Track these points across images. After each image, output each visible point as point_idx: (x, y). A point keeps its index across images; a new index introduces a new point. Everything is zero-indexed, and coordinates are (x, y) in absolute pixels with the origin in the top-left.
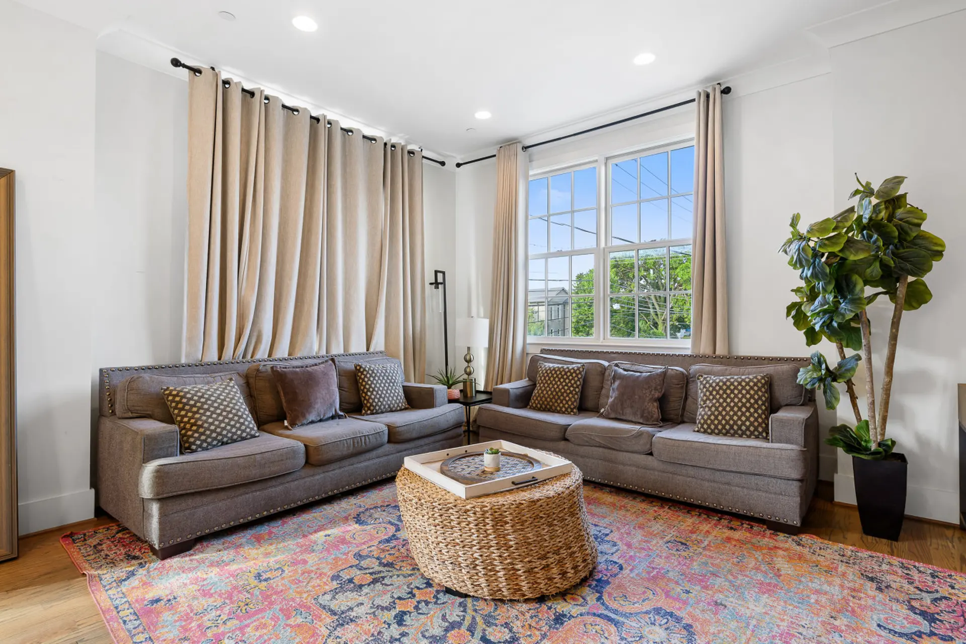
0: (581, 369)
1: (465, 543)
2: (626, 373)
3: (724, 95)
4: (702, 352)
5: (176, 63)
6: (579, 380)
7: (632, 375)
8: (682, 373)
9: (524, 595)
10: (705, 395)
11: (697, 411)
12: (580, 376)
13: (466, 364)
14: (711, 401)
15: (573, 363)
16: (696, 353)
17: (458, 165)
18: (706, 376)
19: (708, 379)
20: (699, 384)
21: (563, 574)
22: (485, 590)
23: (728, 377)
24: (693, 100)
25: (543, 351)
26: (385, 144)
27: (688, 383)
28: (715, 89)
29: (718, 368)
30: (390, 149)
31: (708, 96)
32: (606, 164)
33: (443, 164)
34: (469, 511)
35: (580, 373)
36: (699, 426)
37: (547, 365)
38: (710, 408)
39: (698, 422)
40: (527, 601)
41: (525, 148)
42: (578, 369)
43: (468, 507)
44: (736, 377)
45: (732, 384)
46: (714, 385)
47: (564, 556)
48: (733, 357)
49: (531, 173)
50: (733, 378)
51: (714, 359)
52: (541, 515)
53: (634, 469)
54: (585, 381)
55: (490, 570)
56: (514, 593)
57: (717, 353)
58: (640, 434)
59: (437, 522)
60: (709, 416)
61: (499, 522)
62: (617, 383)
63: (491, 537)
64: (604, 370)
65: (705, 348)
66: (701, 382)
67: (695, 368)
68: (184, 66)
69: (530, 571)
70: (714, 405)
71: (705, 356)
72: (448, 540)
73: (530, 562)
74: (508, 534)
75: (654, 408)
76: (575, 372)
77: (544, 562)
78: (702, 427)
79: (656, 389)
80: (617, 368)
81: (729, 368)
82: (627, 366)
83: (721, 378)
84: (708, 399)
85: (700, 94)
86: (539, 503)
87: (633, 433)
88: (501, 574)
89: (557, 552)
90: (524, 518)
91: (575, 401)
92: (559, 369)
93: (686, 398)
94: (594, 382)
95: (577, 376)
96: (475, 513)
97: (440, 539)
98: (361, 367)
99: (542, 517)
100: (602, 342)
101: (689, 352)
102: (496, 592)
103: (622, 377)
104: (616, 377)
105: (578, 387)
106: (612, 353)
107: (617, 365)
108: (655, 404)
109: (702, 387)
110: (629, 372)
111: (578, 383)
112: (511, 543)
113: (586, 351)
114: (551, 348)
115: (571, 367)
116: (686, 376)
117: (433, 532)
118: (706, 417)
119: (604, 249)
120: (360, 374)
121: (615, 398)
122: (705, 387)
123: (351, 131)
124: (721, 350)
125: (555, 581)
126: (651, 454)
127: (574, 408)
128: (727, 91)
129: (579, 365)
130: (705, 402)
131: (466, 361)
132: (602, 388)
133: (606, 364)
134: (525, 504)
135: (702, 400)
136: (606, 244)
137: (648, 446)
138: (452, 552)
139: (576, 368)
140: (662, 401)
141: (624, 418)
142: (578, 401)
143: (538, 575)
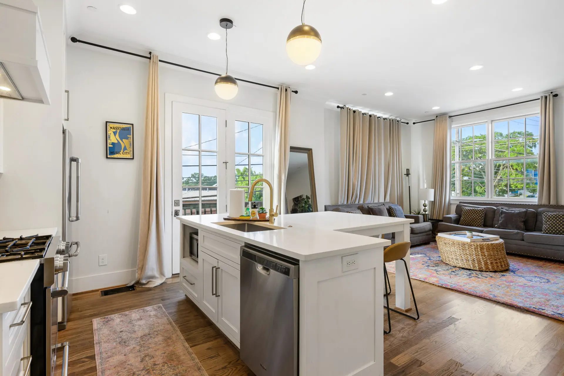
0: (484, 210)
1: (470, 254)
2: (507, 211)
3: (554, 97)
4: (543, 203)
5: (338, 107)
6: (483, 214)
7: (510, 212)
8: (534, 212)
9: (490, 270)
10: (546, 220)
11: (543, 226)
12: (483, 212)
13: (424, 208)
14: (549, 222)
15: (478, 207)
16: (540, 203)
17: (414, 123)
18: (546, 213)
19: (548, 214)
20: (543, 216)
21: (502, 266)
22: (477, 267)
23: (558, 213)
24: (539, 99)
25: (460, 202)
26: (390, 120)
27: (537, 216)
28: (550, 95)
29: (552, 210)
30: (392, 121)
31: (546, 97)
32: (491, 123)
33: (408, 123)
34: (472, 245)
35: (484, 211)
36: (544, 231)
37: (467, 208)
38: (549, 225)
39: (543, 230)
40: (490, 272)
41: (450, 117)
42: (483, 210)
43: (472, 244)
44: (561, 213)
45: (559, 215)
46: (551, 216)
47: (501, 261)
48: (559, 206)
49: (452, 126)
50: (560, 213)
51: (549, 206)
52: (495, 248)
53: (515, 246)
54: (486, 215)
55: (479, 262)
56: (486, 269)
57: (551, 203)
58: (518, 233)
59: (460, 248)
60: (549, 228)
61: (482, 248)
62: (503, 215)
63: (479, 253)
64: (494, 211)
65: (544, 201)
66: (544, 215)
67: (540, 210)
68: (340, 107)
69: (491, 263)
70: (551, 223)
71: (545, 205)
72: (465, 253)
73: (492, 260)
74: (485, 252)
75: (522, 225)
76: (481, 211)
77: (496, 261)
78: (545, 231)
79: (522, 217)
80: (502, 209)
81: (558, 209)
82: (507, 209)
83: (554, 213)
84: (548, 221)
85: (542, 97)
86: (494, 245)
87: (515, 233)
88: (483, 263)
89: (499, 259)
90: (490, 248)
91: (482, 222)
92: (473, 209)
93: (536, 222)
94: (490, 215)
95: (482, 212)
96: (474, 246)
97: (461, 253)
98: (391, 207)
99: (495, 249)
100: (490, 199)
101: (537, 204)
102: (480, 268)
103: (505, 213)
104: (502, 213)
105: (483, 217)
106: (496, 203)
107: (502, 208)
108: (522, 223)
109: (545, 217)
110: (509, 211)
111: (483, 215)
112: (486, 255)
114: (464, 202)
115: (479, 209)
116: (536, 213)
117: (459, 251)
118: (547, 228)
119: (491, 159)
120: (391, 210)
121: (503, 221)
122: (546, 217)
123: (380, 118)
124: (552, 202)
125: (499, 267)
126: (523, 240)
127: (482, 225)
128: (556, 95)
129: (483, 208)
130: (546, 222)
131: (424, 206)
132: (494, 217)
133: (495, 208)
134: (490, 244)
135: (545, 221)
136: (492, 158)
137: (522, 237)
138: (466, 257)
139: (481, 209)
140: (525, 222)
142: (483, 222)
143: (494, 265)
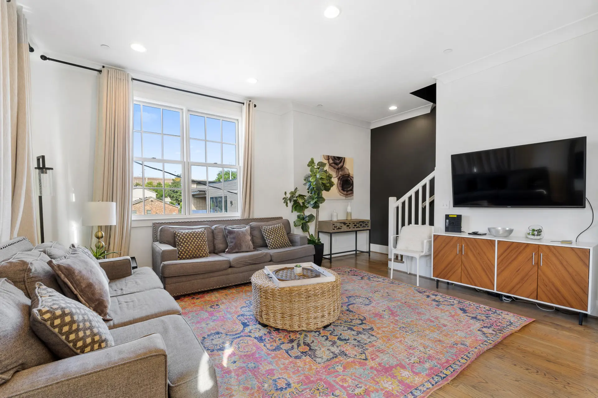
15: (193, 229)
17: (44, 58)
101: (239, 218)
113: (184, 222)
141: (241, 250)
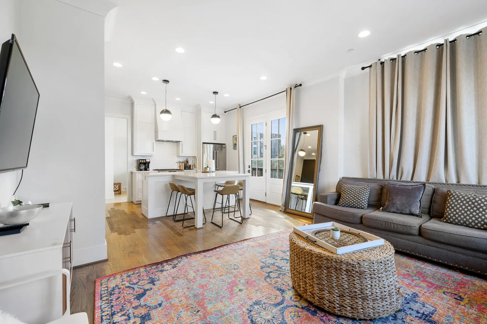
5: (363, 68)
68: (366, 67)
